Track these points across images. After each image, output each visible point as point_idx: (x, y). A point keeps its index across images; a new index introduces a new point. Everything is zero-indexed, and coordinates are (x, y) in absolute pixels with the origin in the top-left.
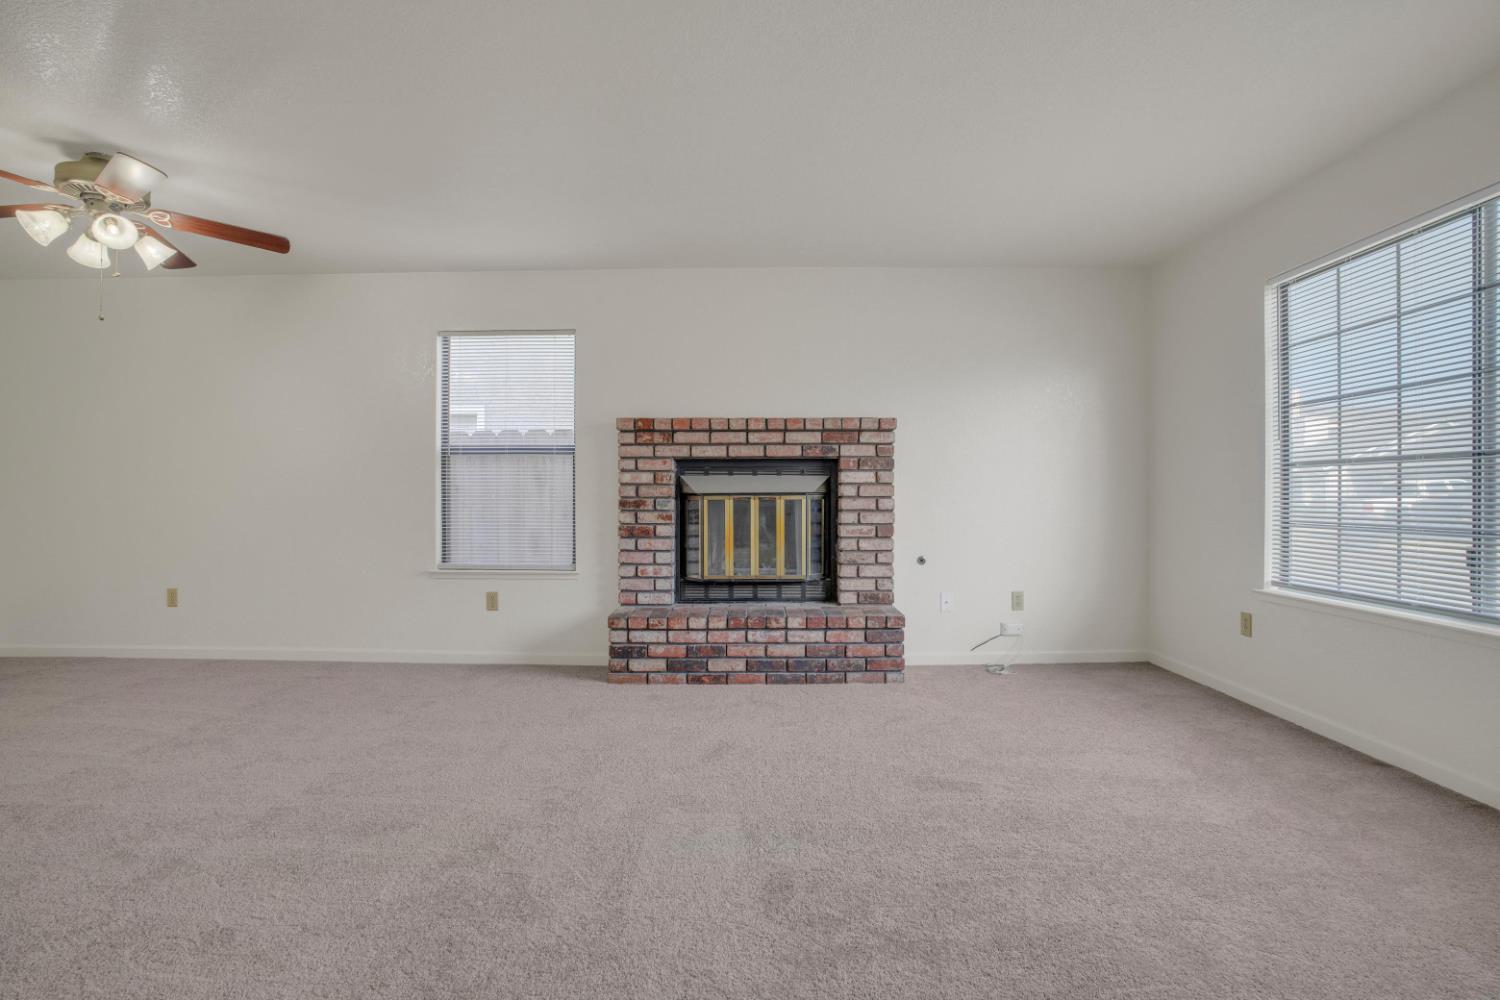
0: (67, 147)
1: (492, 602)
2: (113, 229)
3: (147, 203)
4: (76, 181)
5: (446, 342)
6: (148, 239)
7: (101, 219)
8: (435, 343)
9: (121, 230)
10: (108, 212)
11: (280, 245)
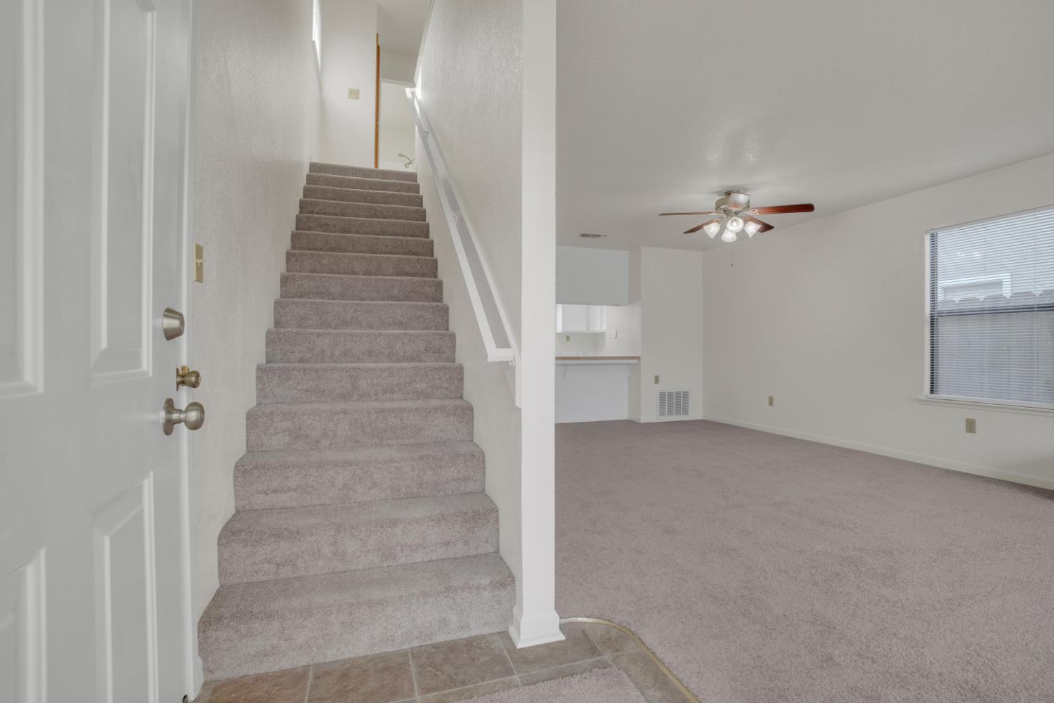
0: (719, 193)
1: (971, 426)
2: (735, 224)
3: (748, 207)
4: (722, 207)
5: (933, 237)
6: (750, 223)
7: (730, 221)
8: (924, 239)
9: (738, 224)
10: (733, 216)
11: (808, 208)
